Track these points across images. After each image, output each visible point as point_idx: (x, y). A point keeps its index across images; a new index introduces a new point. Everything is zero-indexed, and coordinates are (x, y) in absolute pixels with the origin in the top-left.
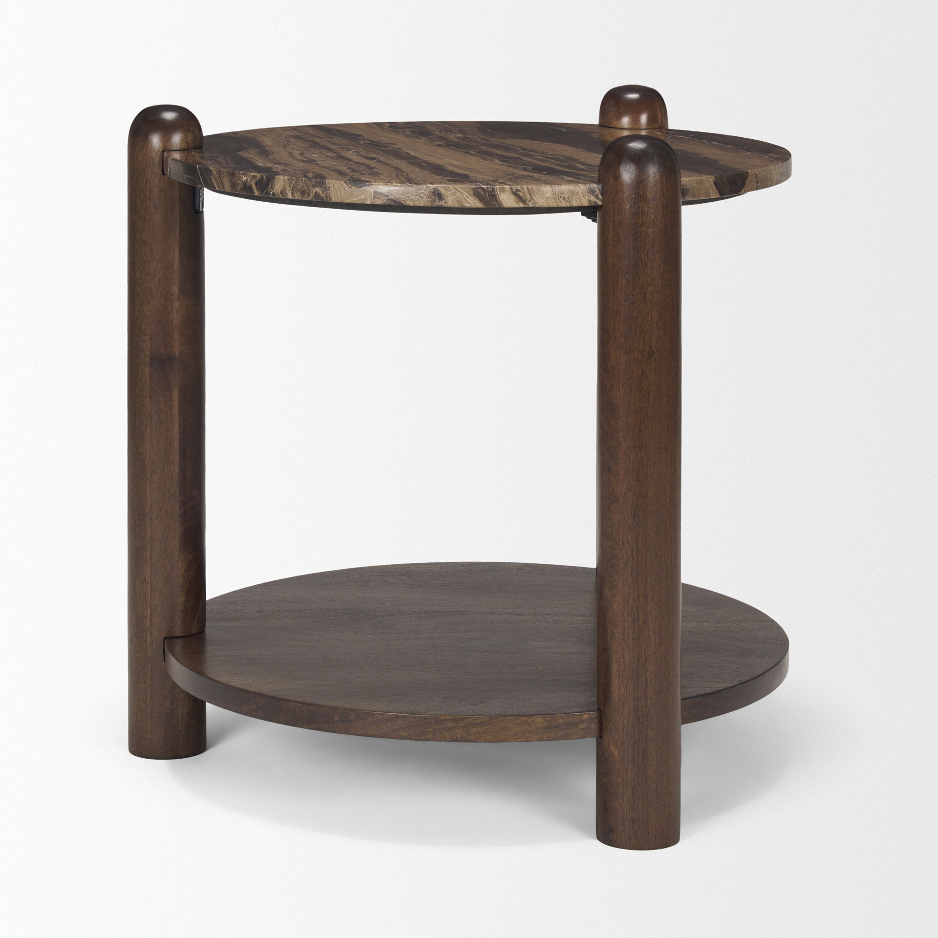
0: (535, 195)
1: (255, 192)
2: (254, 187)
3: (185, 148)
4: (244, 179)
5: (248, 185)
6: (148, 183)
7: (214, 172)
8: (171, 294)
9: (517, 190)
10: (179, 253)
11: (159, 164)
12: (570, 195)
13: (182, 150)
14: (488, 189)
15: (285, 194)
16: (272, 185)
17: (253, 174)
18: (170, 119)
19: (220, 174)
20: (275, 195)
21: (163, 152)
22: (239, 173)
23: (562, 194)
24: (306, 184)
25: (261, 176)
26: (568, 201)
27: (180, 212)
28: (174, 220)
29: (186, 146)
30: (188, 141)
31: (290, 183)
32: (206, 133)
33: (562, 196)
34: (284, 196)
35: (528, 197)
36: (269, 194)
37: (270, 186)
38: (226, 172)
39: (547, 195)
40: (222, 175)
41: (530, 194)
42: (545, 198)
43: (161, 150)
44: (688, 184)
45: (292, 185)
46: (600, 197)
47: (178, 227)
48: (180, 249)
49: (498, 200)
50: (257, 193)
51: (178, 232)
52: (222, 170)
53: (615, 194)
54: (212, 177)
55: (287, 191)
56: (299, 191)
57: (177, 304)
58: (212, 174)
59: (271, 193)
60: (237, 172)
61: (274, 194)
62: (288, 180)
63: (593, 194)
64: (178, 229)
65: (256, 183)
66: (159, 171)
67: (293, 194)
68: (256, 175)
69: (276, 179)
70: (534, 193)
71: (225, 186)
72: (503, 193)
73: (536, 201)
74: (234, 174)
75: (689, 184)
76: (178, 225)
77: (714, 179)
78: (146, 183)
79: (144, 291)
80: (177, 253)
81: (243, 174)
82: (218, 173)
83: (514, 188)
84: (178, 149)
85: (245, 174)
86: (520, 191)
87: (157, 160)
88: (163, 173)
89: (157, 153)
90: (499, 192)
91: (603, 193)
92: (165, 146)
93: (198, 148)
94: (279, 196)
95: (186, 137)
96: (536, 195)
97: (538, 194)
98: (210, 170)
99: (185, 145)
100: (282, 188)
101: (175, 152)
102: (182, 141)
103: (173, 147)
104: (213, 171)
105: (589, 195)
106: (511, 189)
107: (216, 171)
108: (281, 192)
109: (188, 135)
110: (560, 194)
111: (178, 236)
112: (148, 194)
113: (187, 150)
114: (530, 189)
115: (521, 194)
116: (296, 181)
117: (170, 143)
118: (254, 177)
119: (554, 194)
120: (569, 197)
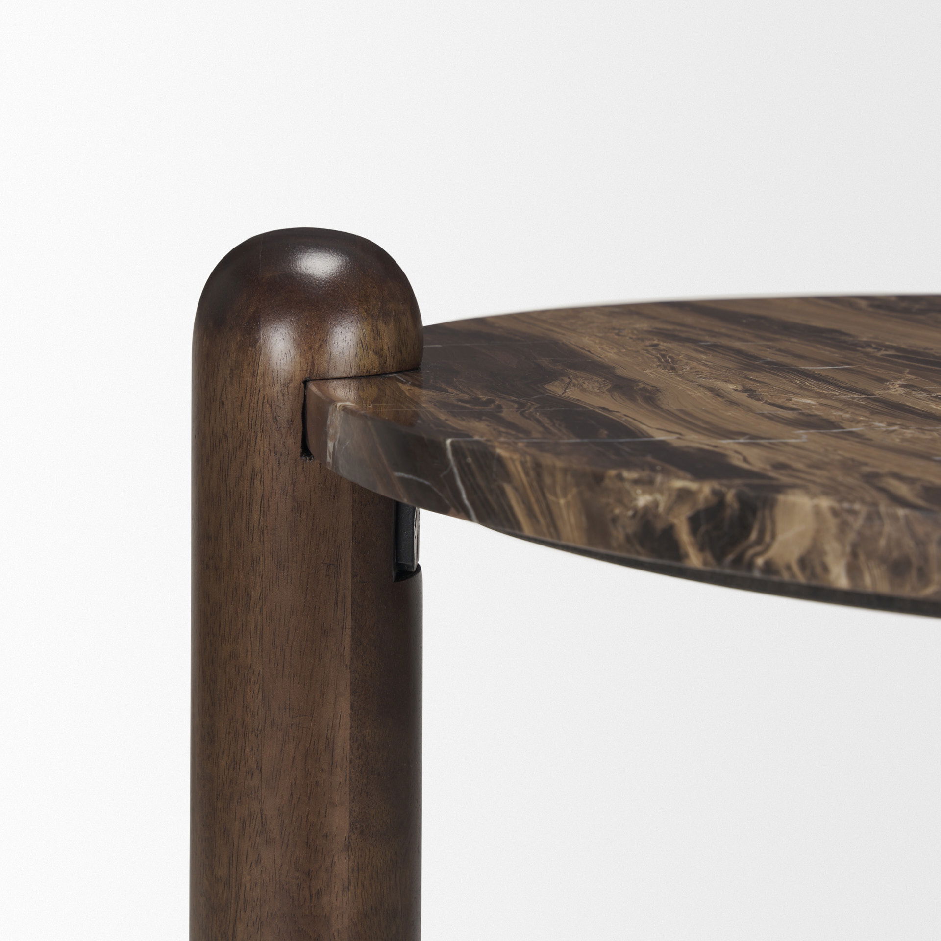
1: (686, 556)
2: (684, 535)
3: (373, 372)
4: (643, 500)
5: (659, 525)
6: (257, 482)
7: (516, 468)
8: (326, 836)
10: (352, 707)
11: (291, 422)
13: (362, 378)
15: (818, 570)
16: (762, 533)
17: (678, 484)
18: (325, 276)
19: (539, 475)
20: (776, 572)
21: (305, 382)
22: (620, 478)
24: (913, 535)
25: (714, 492)
27: (354, 576)
28: (336, 604)
29: (377, 364)
30: (382, 349)
31: (844, 527)
32: (428, 319)
34: (813, 575)
36: (750, 566)
37: (754, 536)
38: (565, 471)
40: (548, 480)
43: (299, 377)
45: (851, 536)
47: (348, 624)
48: (354, 692)
50: (695, 560)
51: (347, 640)
52: (548, 459)
54: (508, 489)
55: (830, 560)
56: (883, 560)
57: (343, 866)
58: (507, 476)
59: (760, 561)
60: (613, 473)
61: (769, 568)
62: (835, 513)
64: (348, 632)
65: (694, 522)
66: (293, 444)
67: (853, 570)
68: (693, 486)
69: (779, 512)
71: (559, 523)
74: (599, 479)
76: (349, 617)
78: (252, 483)
79: (244, 823)
80: (343, 706)
81: (636, 482)
82: (532, 473)
84: (351, 375)
85: (647, 484)
87: (286, 408)
88: (306, 451)
89: (286, 385)
92: (313, 364)
93: (409, 370)
94: (793, 575)
95: (376, 334)
98: (500, 460)
99: (372, 362)
100: (806, 543)
101: (340, 383)
102: (363, 345)
103: (335, 368)
104: (511, 466)
107: (523, 464)
108: (804, 562)
109: (382, 327)
111: (347, 653)
112: (256, 516)
113: (377, 375)
116: (869, 518)
117: (326, 356)
118: (684, 495)
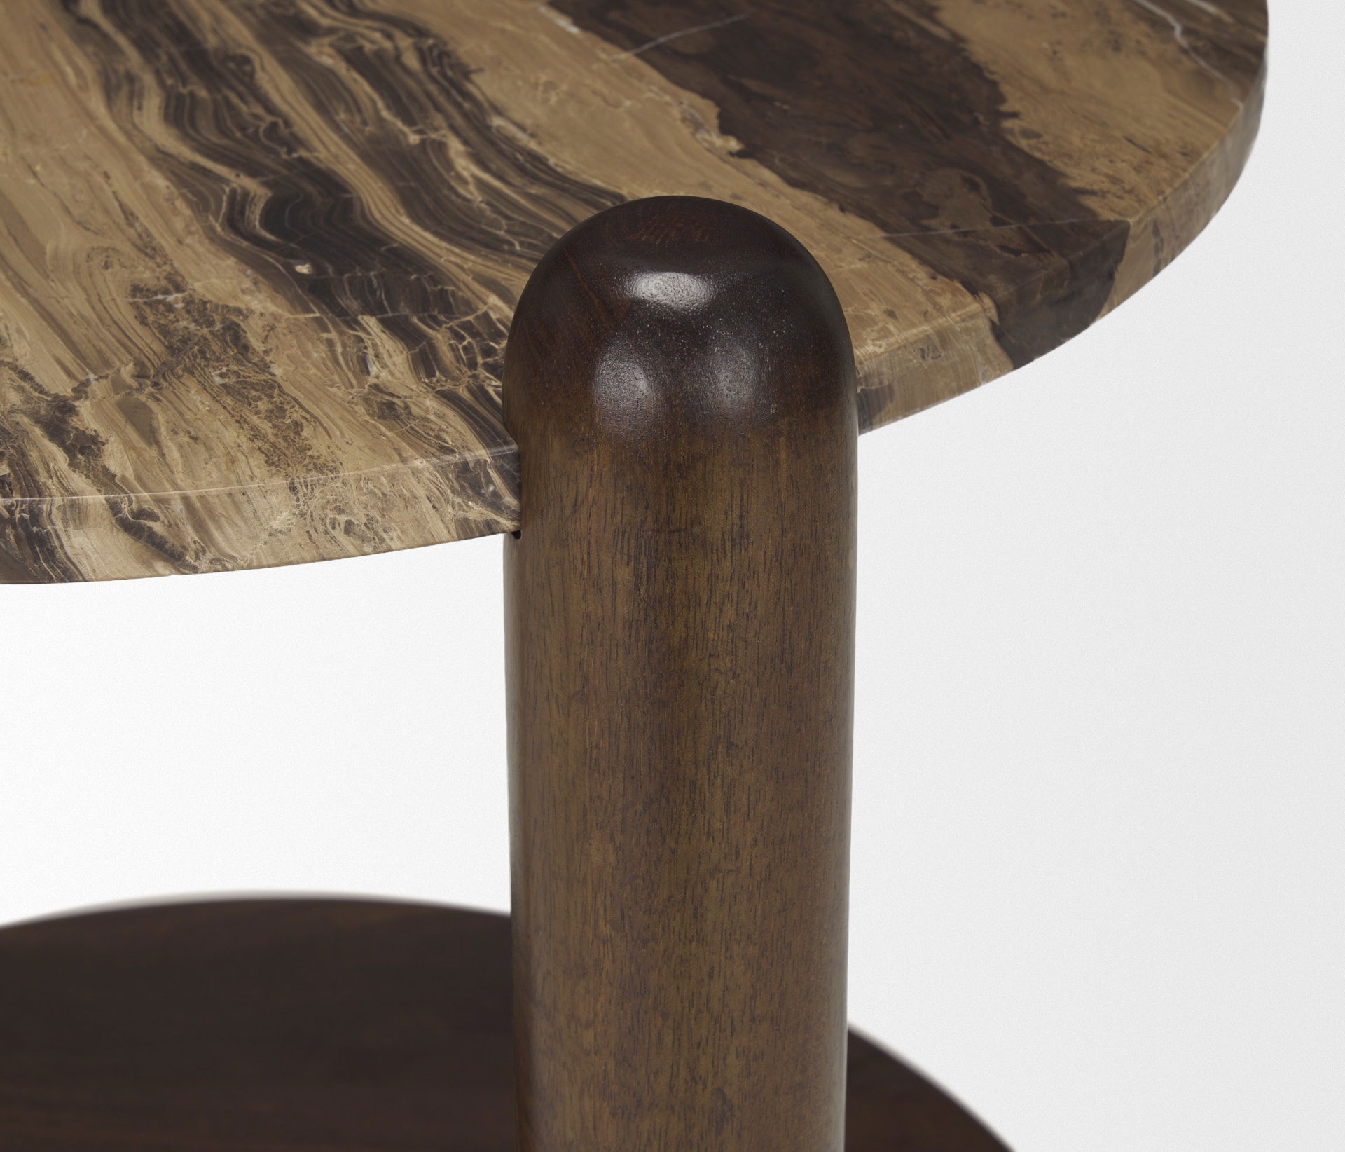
0: (220, 528)
9: (141, 514)
12: (375, 513)
14: (12, 513)
23: (341, 511)
26: (370, 534)
33: (342, 519)
35: (190, 535)
39: (276, 524)
41: (200, 527)
42: (264, 536)
44: (885, 370)
46: (510, 500)
49: (60, 553)
53: (568, 511)
63: (479, 494)
70: (215, 519)
72: (76, 528)
73: (228, 550)
75: (892, 369)
77: (993, 313)
83: (125, 508)
86: (153, 517)
90: (59, 525)
91: (520, 486)
96: (229, 530)
97: (233, 524)
105: (458, 500)
106: (114, 508)
110: (331, 514)
114: (198, 505)
115: (157, 527)
119: (302, 515)
120: (371, 519)
